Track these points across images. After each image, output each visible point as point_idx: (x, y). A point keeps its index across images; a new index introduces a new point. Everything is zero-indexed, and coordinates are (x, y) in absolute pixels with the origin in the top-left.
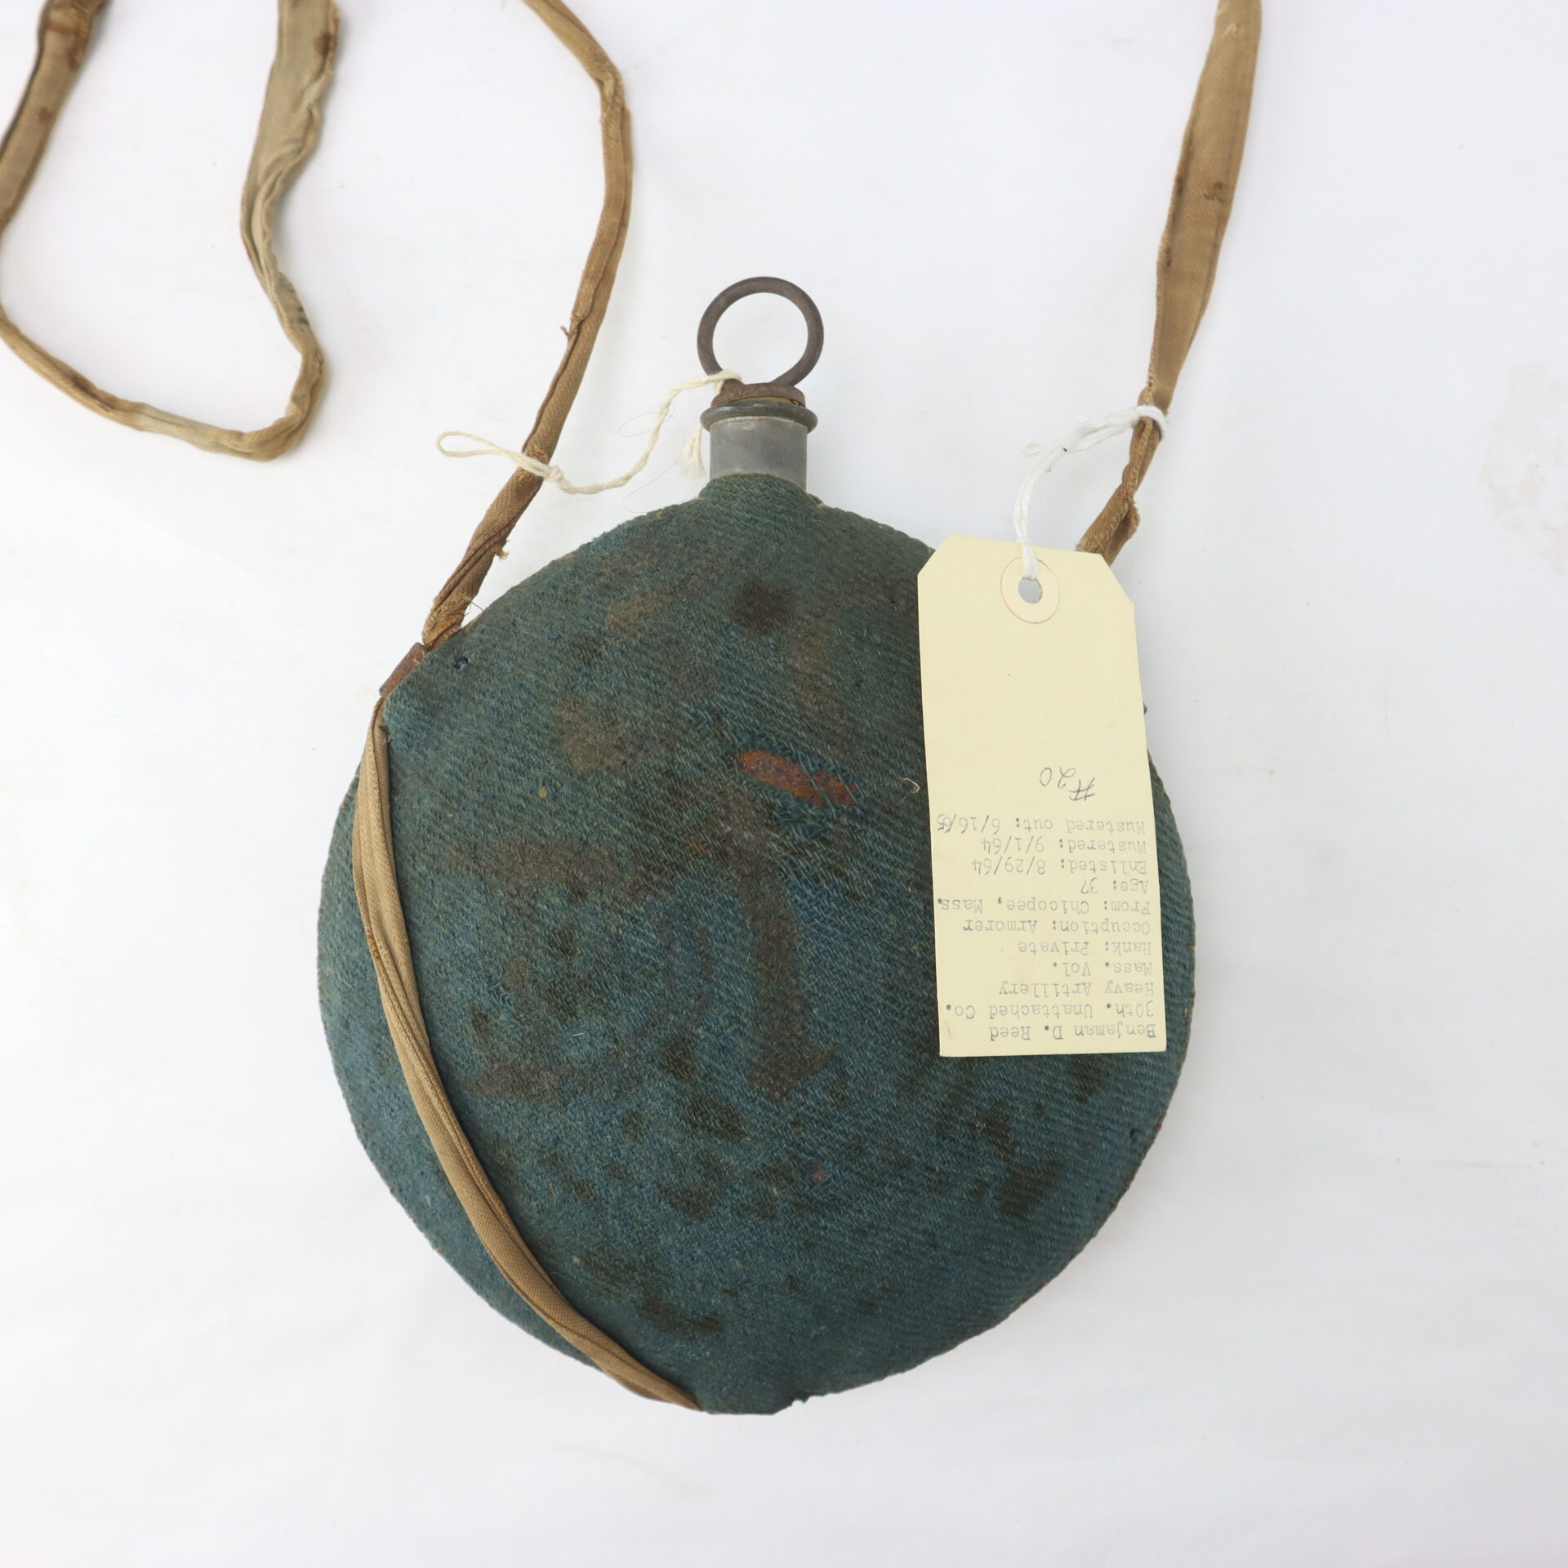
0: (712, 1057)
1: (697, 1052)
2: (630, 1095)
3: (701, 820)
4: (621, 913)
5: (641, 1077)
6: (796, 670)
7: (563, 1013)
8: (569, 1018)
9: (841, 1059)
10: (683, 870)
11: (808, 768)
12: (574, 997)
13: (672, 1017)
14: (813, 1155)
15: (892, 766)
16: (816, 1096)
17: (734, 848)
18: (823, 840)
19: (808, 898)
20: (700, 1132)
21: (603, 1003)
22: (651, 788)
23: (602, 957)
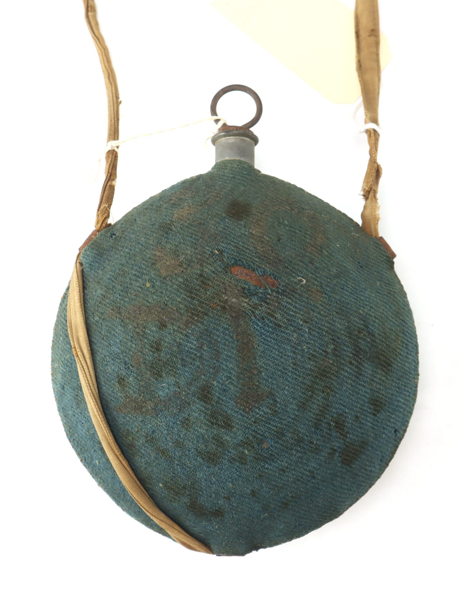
0: (219, 394)
1: (213, 391)
2: (184, 410)
3: (215, 294)
4: (181, 333)
5: (190, 403)
6: (253, 234)
7: (157, 376)
8: (159, 378)
9: (274, 395)
10: (207, 315)
11: (259, 273)
12: (161, 369)
13: (203, 377)
14: (262, 436)
15: (293, 272)
16: (264, 410)
17: (229, 306)
18: (266, 302)
19: (260, 326)
20: (215, 426)
21: (173, 371)
22: (194, 282)
23: (173, 352)
